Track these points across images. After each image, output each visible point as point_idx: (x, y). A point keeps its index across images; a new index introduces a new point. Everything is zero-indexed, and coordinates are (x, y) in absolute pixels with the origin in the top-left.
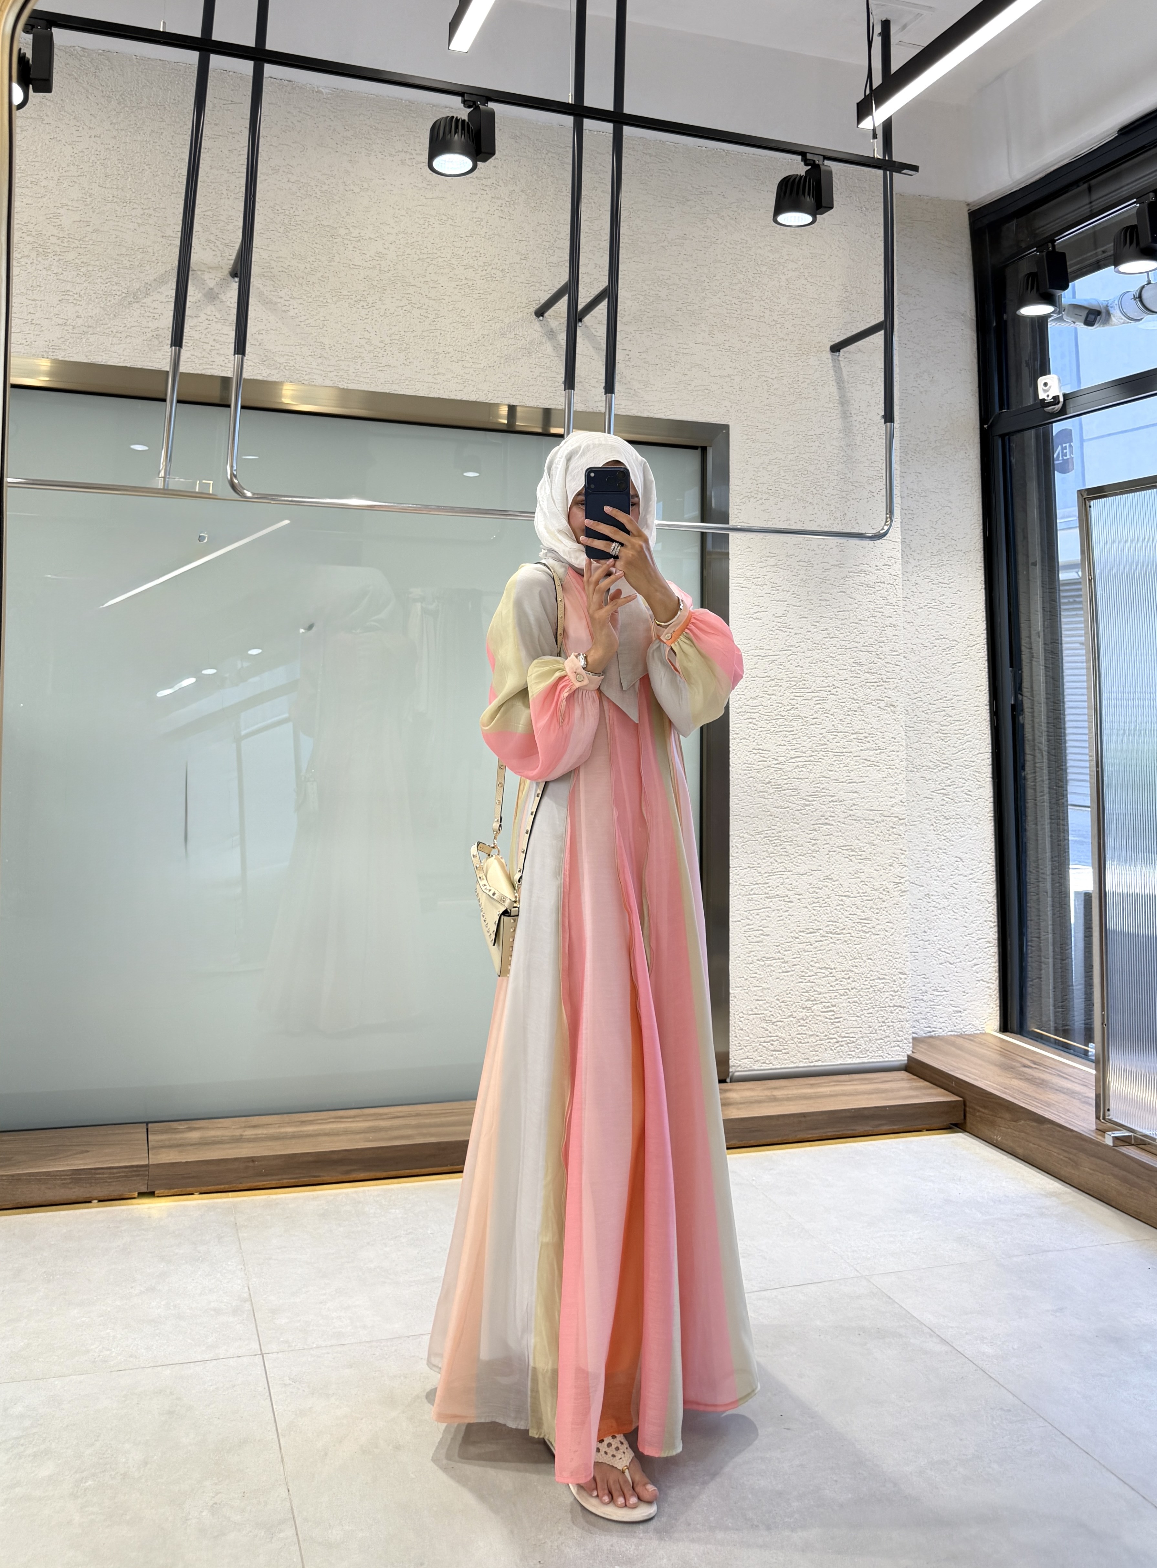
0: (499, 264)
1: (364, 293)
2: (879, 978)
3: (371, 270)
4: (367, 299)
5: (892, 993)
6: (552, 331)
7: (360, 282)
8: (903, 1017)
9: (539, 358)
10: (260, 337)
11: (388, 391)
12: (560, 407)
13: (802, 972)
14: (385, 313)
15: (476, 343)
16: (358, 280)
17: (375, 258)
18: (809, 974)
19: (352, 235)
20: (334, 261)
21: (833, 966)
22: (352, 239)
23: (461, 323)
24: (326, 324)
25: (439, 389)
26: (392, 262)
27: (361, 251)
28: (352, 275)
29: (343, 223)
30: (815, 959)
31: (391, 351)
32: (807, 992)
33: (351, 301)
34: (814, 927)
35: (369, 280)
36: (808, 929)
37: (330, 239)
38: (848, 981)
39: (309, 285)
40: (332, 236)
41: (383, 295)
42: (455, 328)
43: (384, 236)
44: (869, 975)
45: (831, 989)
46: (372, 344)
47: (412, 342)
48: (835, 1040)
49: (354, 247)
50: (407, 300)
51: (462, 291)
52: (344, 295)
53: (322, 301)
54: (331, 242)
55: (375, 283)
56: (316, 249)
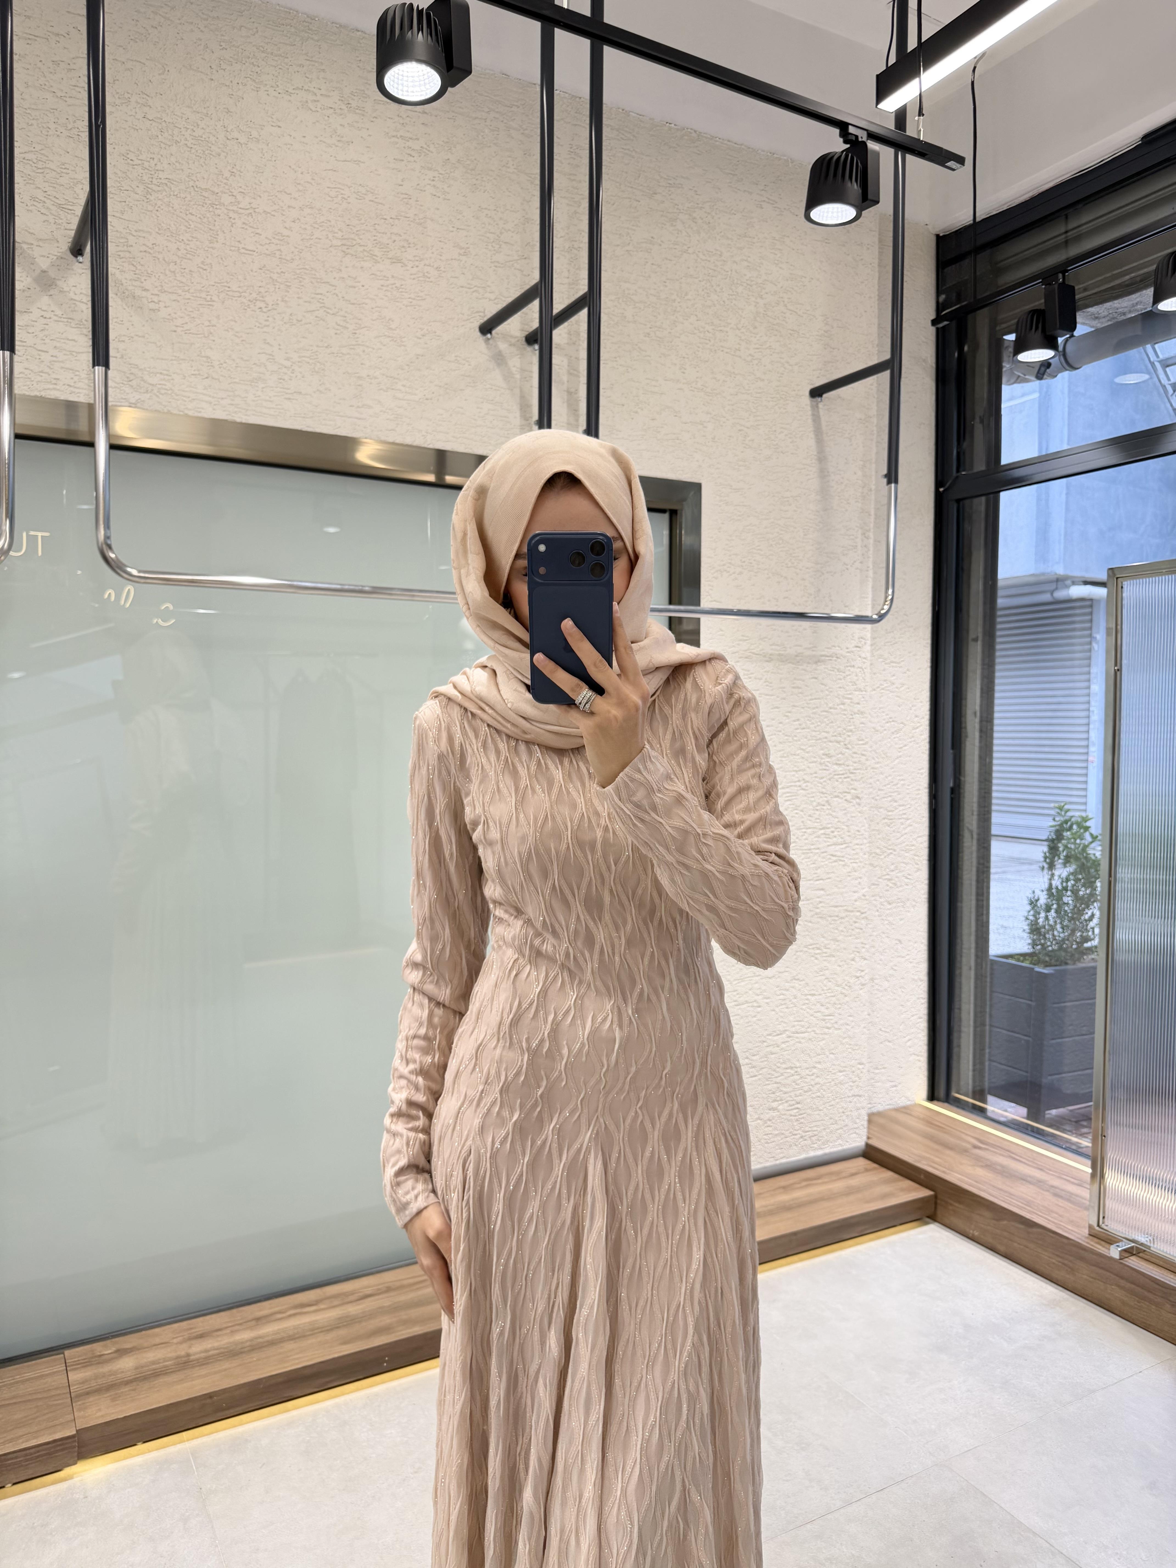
0: (432, 260)
4: (265, 299)
6: (500, 354)
7: (256, 274)
9: (487, 390)
14: (290, 319)
15: (408, 365)
16: (252, 271)
17: (273, 241)
18: (776, 1075)
19: (240, 206)
20: (217, 242)
21: (798, 1065)
22: (241, 211)
23: (389, 337)
24: (212, 331)
25: (365, 428)
26: (296, 248)
27: (253, 230)
28: (243, 263)
29: (227, 187)
30: (781, 1060)
31: (301, 373)
32: (774, 1093)
33: (244, 300)
34: (782, 1029)
35: (267, 272)
36: (775, 1032)
37: (211, 209)
38: (813, 1077)
39: (184, 274)
40: (212, 205)
41: (286, 294)
42: (382, 343)
43: (283, 210)
44: (831, 1069)
45: (796, 1087)
46: (275, 362)
47: (327, 362)
48: (799, 1136)
49: (244, 223)
50: (318, 302)
51: (389, 294)
52: (233, 291)
53: (205, 299)
54: (212, 213)
55: (275, 276)
56: (191, 223)
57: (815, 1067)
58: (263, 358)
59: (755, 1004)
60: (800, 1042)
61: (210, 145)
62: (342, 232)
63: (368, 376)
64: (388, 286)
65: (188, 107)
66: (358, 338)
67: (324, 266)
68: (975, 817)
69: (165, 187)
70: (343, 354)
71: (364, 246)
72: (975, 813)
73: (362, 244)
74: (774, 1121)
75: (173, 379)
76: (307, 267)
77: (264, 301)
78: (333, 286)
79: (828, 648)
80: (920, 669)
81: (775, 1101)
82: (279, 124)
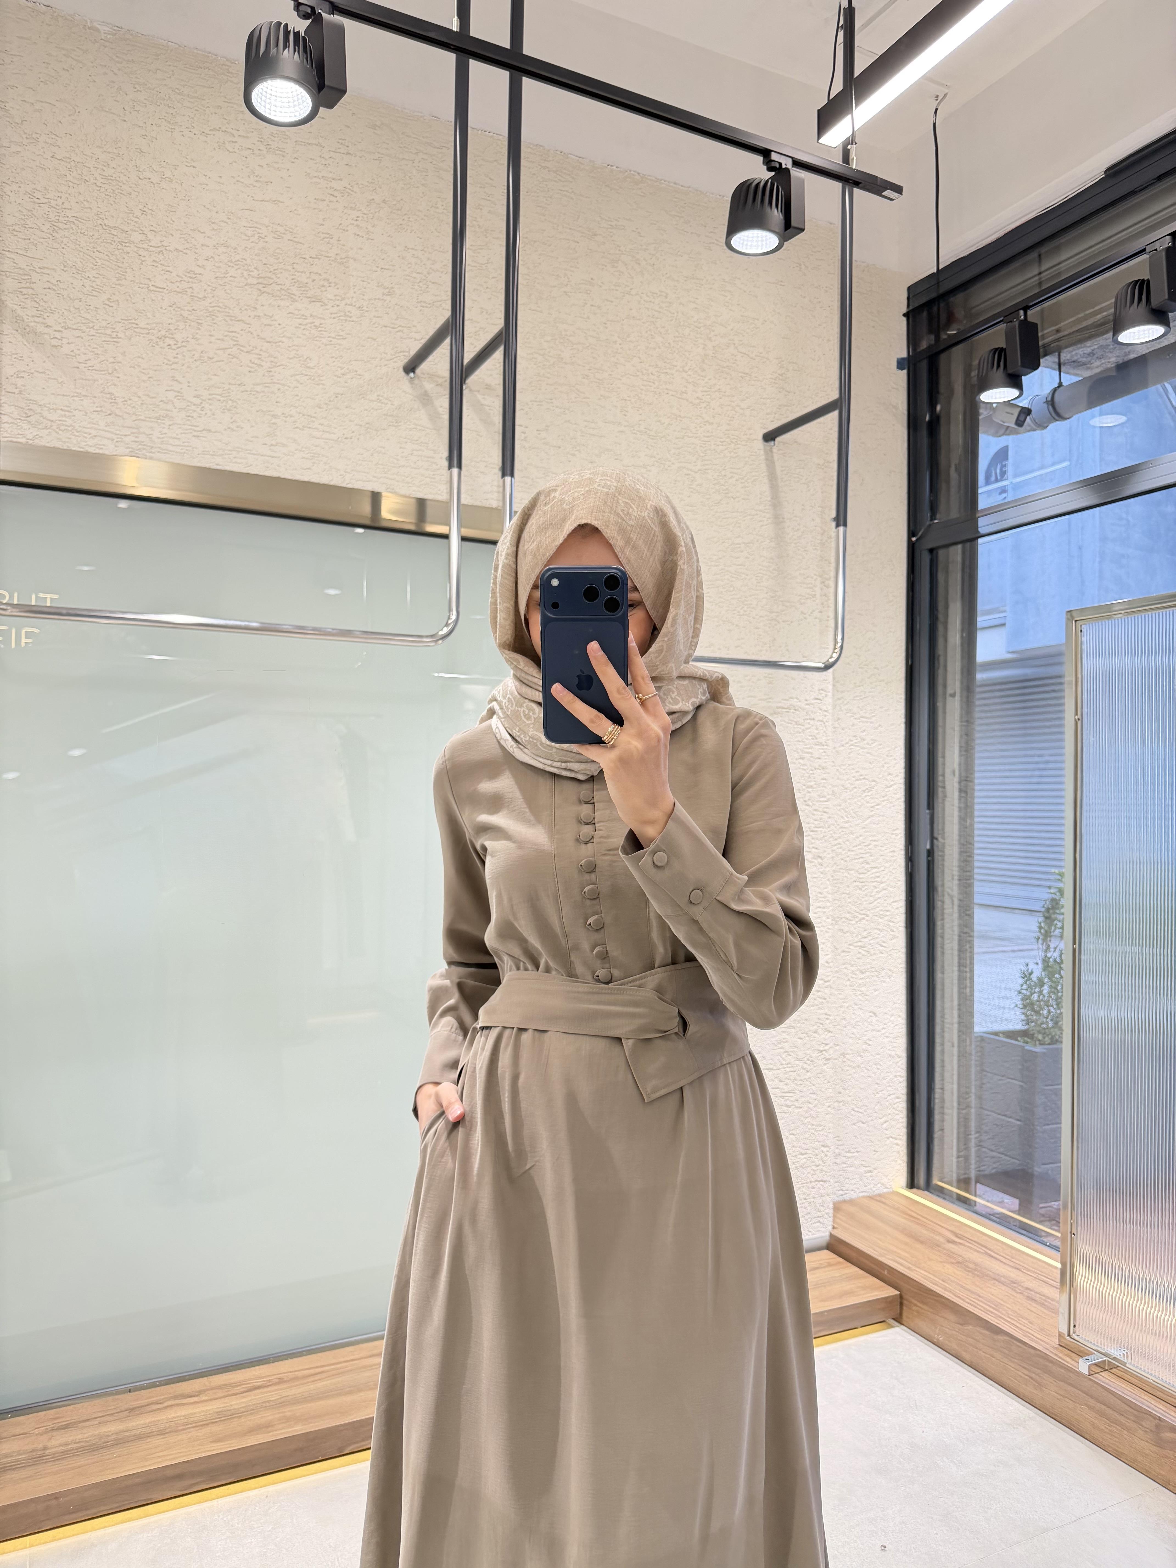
0: (354, 299)
1: (171, 327)
3: (180, 295)
4: (175, 336)
5: (813, 1167)
6: (426, 394)
7: (166, 311)
9: (411, 430)
10: (20, 382)
14: (201, 357)
15: (326, 404)
16: (161, 308)
17: (185, 278)
19: (150, 244)
20: (125, 279)
22: (151, 249)
23: (307, 375)
24: (117, 368)
25: (278, 466)
26: (209, 286)
27: (164, 268)
28: (153, 300)
29: (137, 225)
31: (211, 410)
33: (153, 338)
35: (177, 309)
37: (119, 247)
39: (89, 311)
40: (121, 243)
41: (198, 331)
42: (298, 382)
43: (197, 249)
46: (184, 399)
47: (239, 399)
49: (154, 261)
50: (232, 339)
51: (307, 333)
52: (142, 328)
53: (111, 335)
54: (121, 251)
55: (185, 314)
56: (98, 260)
58: (171, 395)
61: (120, 184)
62: (258, 270)
63: (283, 414)
64: (306, 325)
65: (100, 147)
66: (273, 376)
67: (238, 305)
68: (956, 882)
69: (73, 226)
70: (257, 392)
71: (281, 284)
72: (956, 878)
73: (279, 283)
75: (74, 416)
76: (221, 305)
77: (173, 338)
78: (248, 324)
79: (785, 700)
80: (892, 725)
82: (193, 164)
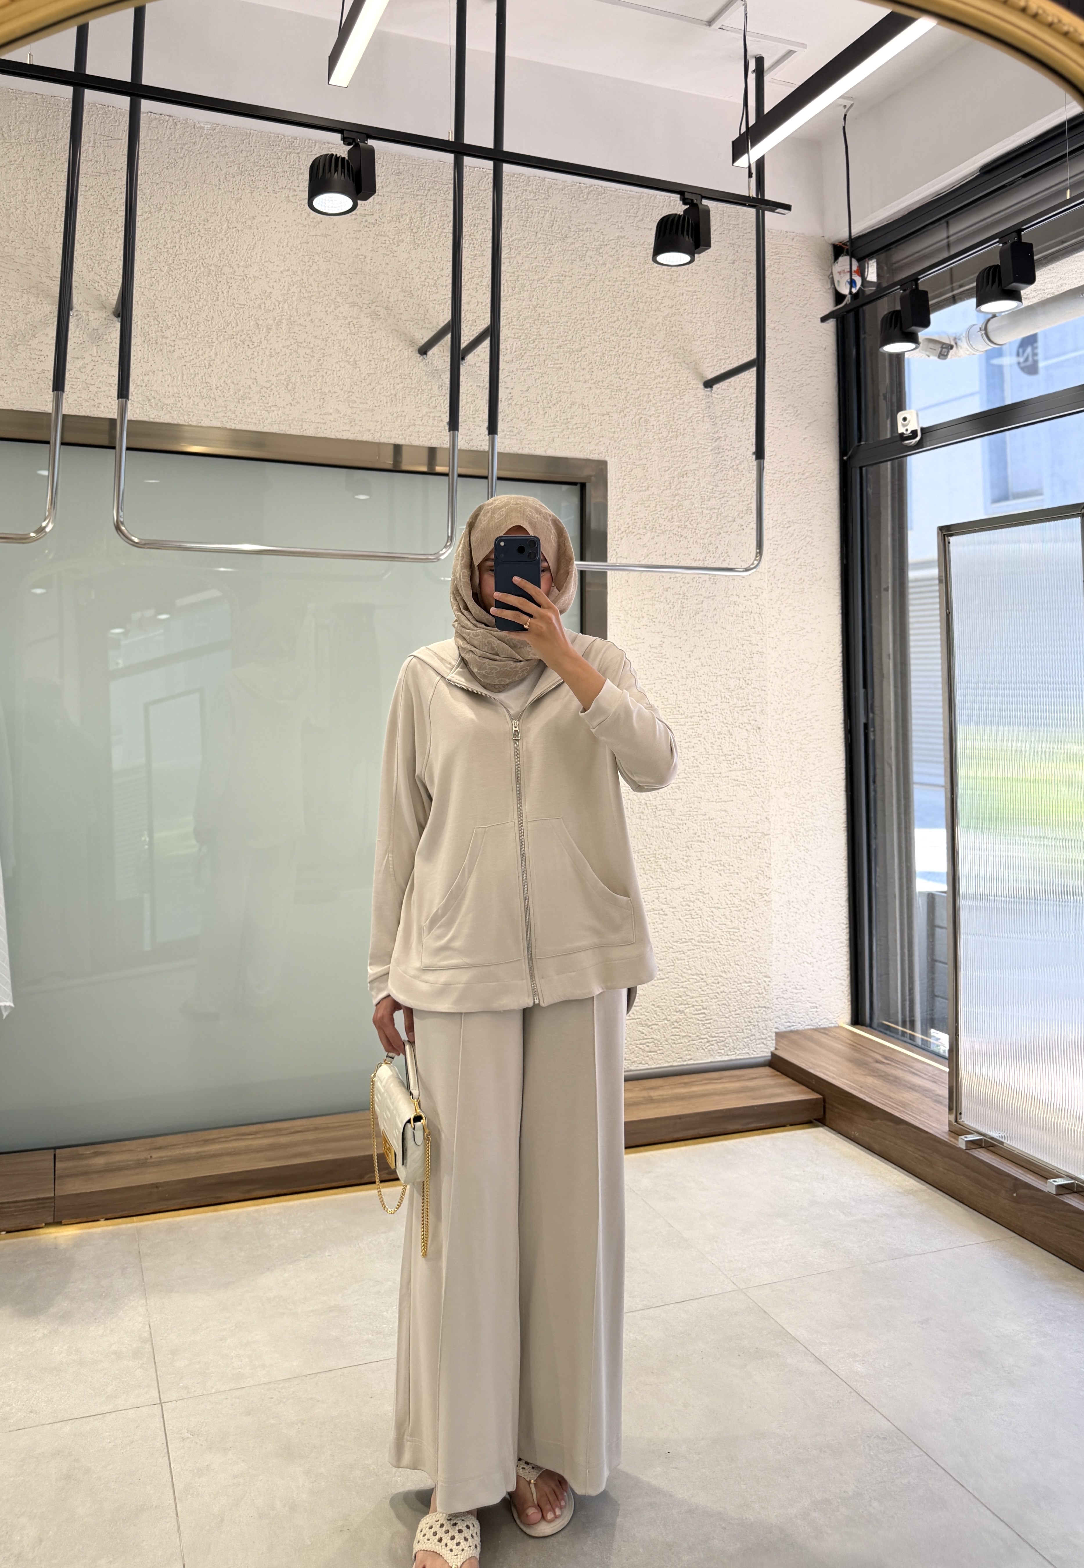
0: (382, 302)
1: (250, 332)
2: (746, 982)
3: (256, 309)
5: (757, 995)
6: (435, 369)
8: (766, 1017)
11: (274, 431)
12: (445, 446)
13: (677, 978)
15: (360, 381)
18: (682, 980)
21: (704, 972)
25: (326, 429)
27: (245, 290)
28: (237, 314)
29: (227, 262)
30: (687, 967)
31: (277, 391)
32: (680, 997)
33: (237, 341)
34: (687, 937)
35: (254, 319)
36: (681, 939)
37: (215, 278)
38: (718, 985)
39: (195, 325)
40: (216, 275)
41: (268, 334)
44: (736, 980)
45: (702, 993)
46: (258, 384)
48: (706, 1040)
49: (238, 286)
57: (721, 976)
58: (250, 382)
59: (661, 912)
60: (706, 951)
74: (681, 1023)
81: (681, 1004)
82: (268, 214)
